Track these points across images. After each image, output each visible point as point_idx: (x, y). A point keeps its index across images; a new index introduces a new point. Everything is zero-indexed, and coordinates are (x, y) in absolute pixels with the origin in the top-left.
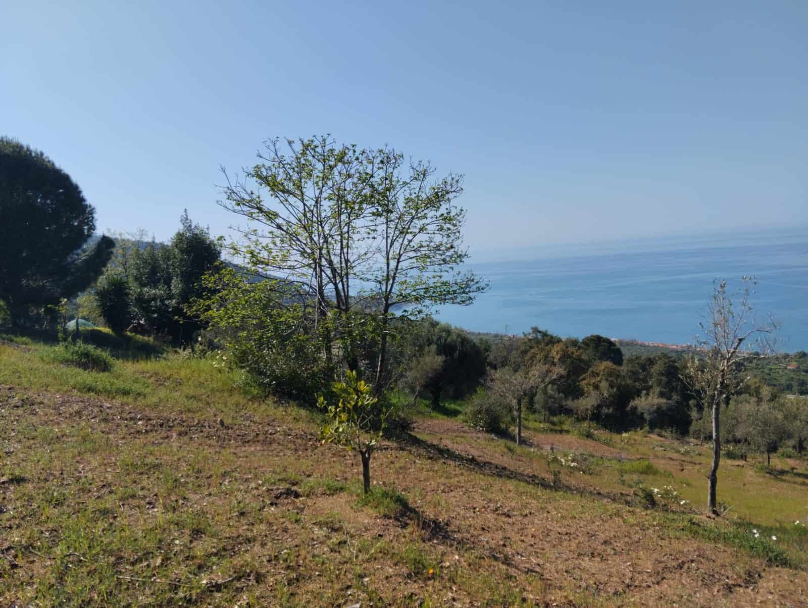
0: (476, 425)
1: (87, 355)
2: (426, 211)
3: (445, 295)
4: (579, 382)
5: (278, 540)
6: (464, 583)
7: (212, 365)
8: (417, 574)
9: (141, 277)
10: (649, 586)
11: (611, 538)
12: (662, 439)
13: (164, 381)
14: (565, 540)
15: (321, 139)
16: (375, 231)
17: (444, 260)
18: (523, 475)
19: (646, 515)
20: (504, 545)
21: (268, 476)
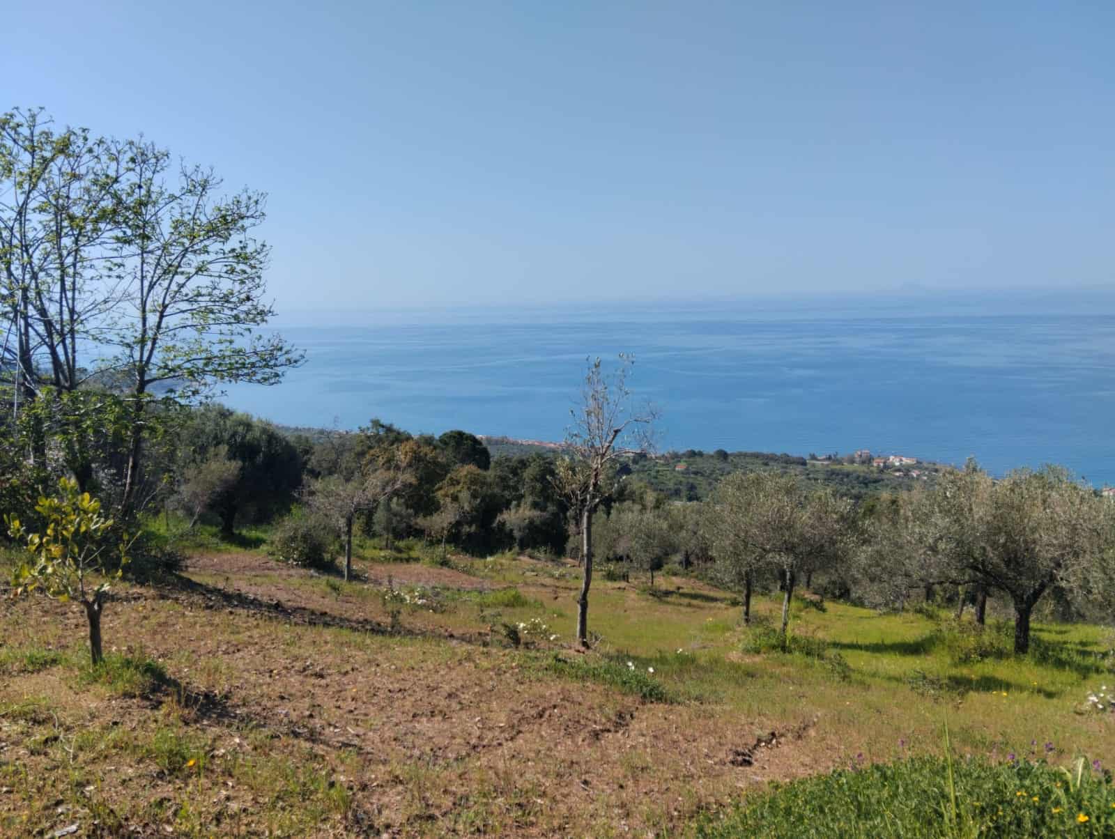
0: (287, 559)
2: (206, 243)
3: (237, 369)
4: (433, 492)
6: (245, 774)
8: (171, 772)
10: (500, 744)
11: (457, 690)
12: (535, 561)
14: (398, 699)
16: (120, 265)
17: (236, 317)
18: (349, 621)
19: (504, 655)
20: (311, 716)
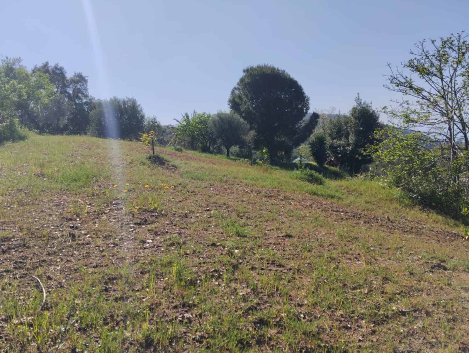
1: (312, 176)
5: (438, 293)
7: (379, 185)
9: (332, 134)
13: (352, 192)
15: (456, 36)
21: (424, 254)
